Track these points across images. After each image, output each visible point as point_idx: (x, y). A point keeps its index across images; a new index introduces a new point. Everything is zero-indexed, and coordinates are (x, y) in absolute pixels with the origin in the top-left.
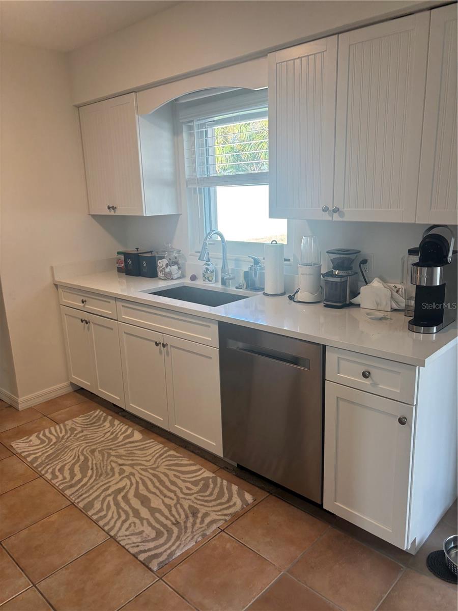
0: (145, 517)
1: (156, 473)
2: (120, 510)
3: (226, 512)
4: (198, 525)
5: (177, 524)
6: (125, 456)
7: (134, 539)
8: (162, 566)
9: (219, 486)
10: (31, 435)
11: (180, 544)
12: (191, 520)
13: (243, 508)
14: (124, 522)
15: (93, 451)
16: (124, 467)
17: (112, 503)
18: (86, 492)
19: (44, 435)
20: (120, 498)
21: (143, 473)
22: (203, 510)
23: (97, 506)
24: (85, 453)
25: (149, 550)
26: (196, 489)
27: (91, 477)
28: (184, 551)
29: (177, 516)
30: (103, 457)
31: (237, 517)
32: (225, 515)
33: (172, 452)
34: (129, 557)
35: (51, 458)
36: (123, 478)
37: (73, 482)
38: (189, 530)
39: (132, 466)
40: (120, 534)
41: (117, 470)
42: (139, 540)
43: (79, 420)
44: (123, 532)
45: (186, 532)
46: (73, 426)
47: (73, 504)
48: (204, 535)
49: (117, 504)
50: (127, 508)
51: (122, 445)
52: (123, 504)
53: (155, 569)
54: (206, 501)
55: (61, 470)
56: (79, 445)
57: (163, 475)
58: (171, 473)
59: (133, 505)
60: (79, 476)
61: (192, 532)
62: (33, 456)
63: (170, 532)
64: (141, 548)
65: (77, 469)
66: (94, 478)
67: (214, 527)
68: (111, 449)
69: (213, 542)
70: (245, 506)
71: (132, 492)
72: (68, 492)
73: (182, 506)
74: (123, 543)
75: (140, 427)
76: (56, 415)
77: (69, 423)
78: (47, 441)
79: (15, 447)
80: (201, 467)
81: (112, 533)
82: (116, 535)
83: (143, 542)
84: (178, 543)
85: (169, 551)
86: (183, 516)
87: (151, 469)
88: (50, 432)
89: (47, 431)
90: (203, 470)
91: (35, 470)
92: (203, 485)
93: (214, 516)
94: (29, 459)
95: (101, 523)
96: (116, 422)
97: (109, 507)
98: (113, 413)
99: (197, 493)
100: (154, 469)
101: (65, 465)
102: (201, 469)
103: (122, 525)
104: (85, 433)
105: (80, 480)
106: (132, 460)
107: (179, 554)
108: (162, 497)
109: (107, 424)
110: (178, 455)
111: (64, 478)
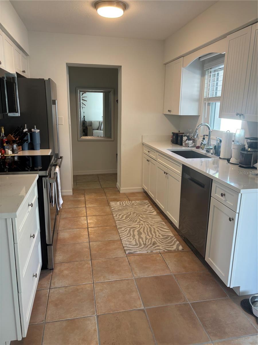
0: (136, 238)
1: (151, 227)
2: (129, 233)
3: (166, 248)
4: (152, 248)
5: (145, 244)
6: (145, 218)
7: (127, 243)
8: (129, 253)
9: (172, 240)
10: (118, 201)
11: (141, 250)
12: (151, 245)
13: (175, 250)
14: (128, 237)
15: (134, 213)
16: (141, 221)
17: (128, 230)
18: (122, 224)
19: (122, 203)
20: (132, 230)
21: (146, 225)
22: (158, 244)
23: (123, 229)
24: (131, 212)
25: (129, 247)
26: (161, 237)
27: (128, 220)
28: (141, 253)
29: (147, 242)
30: (136, 216)
31: (170, 252)
32: (166, 249)
33: (163, 223)
34: (122, 247)
35: (119, 210)
36: (138, 224)
37: (121, 220)
38: (147, 248)
39: (144, 222)
40: (124, 239)
41: (138, 221)
42: (128, 243)
43: (138, 202)
44: (125, 239)
45: (146, 248)
46: (134, 203)
47: (116, 226)
48: (152, 252)
49: (129, 231)
50: (132, 233)
51: (146, 214)
52: (131, 232)
53: (127, 253)
54: (162, 242)
55: (120, 215)
56: (131, 210)
57: (153, 229)
58: (156, 229)
59: (135, 233)
60: (124, 218)
61: (148, 249)
62: (114, 208)
63: (140, 245)
64: (127, 246)
65: (125, 216)
66: (128, 221)
67: (158, 251)
68: (141, 214)
69: (154, 255)
70: (176, 250)
71: (137, 230)
72: (117, 222)
73: (152, 240)
74: (122, 242)
75: (158, 211)
76: (131, 198)
77: (133, 202)
78: (122, 205)
79: (111, 203)
80: (170, 231)
81: (121, 238)
82: (122, 239)
83: (129, 244)
84: (141, 249)
85: (135, 250)
86: (149, 243)
87: (150, 225)
88: (125, 203)
89: (124, 202)
90: (171, 232)
91: (112, 212)
92: (166, 237)
93: (161, 248)
94: (112, 208)
95: (120, 234)
96: (151, 206)
97: (126, 231)
98: (152, 203)
99: (161, 239)
100: (151, 226)
101: (122, 214)
102: (170, 232)
103: (126, 237)
104: (137, 206)
105: (124, 220)
106: (146, 220)
107: (138, 253)
108: (147, 235)
109: (147, 206)
110: (165, 224)
111: (119, 217)
